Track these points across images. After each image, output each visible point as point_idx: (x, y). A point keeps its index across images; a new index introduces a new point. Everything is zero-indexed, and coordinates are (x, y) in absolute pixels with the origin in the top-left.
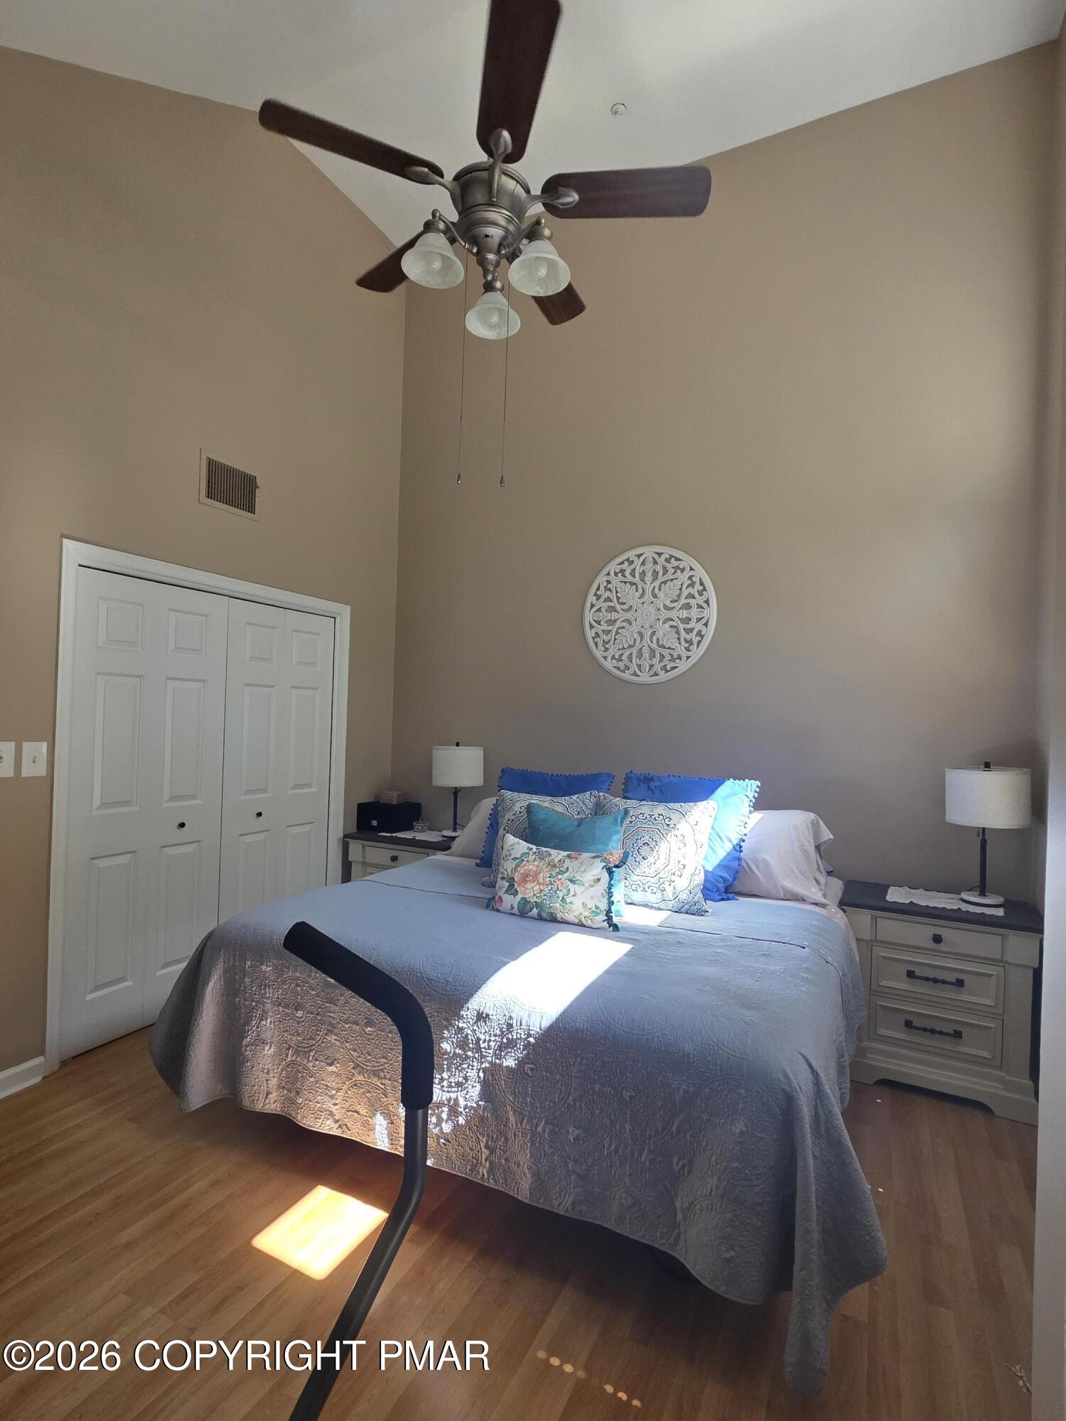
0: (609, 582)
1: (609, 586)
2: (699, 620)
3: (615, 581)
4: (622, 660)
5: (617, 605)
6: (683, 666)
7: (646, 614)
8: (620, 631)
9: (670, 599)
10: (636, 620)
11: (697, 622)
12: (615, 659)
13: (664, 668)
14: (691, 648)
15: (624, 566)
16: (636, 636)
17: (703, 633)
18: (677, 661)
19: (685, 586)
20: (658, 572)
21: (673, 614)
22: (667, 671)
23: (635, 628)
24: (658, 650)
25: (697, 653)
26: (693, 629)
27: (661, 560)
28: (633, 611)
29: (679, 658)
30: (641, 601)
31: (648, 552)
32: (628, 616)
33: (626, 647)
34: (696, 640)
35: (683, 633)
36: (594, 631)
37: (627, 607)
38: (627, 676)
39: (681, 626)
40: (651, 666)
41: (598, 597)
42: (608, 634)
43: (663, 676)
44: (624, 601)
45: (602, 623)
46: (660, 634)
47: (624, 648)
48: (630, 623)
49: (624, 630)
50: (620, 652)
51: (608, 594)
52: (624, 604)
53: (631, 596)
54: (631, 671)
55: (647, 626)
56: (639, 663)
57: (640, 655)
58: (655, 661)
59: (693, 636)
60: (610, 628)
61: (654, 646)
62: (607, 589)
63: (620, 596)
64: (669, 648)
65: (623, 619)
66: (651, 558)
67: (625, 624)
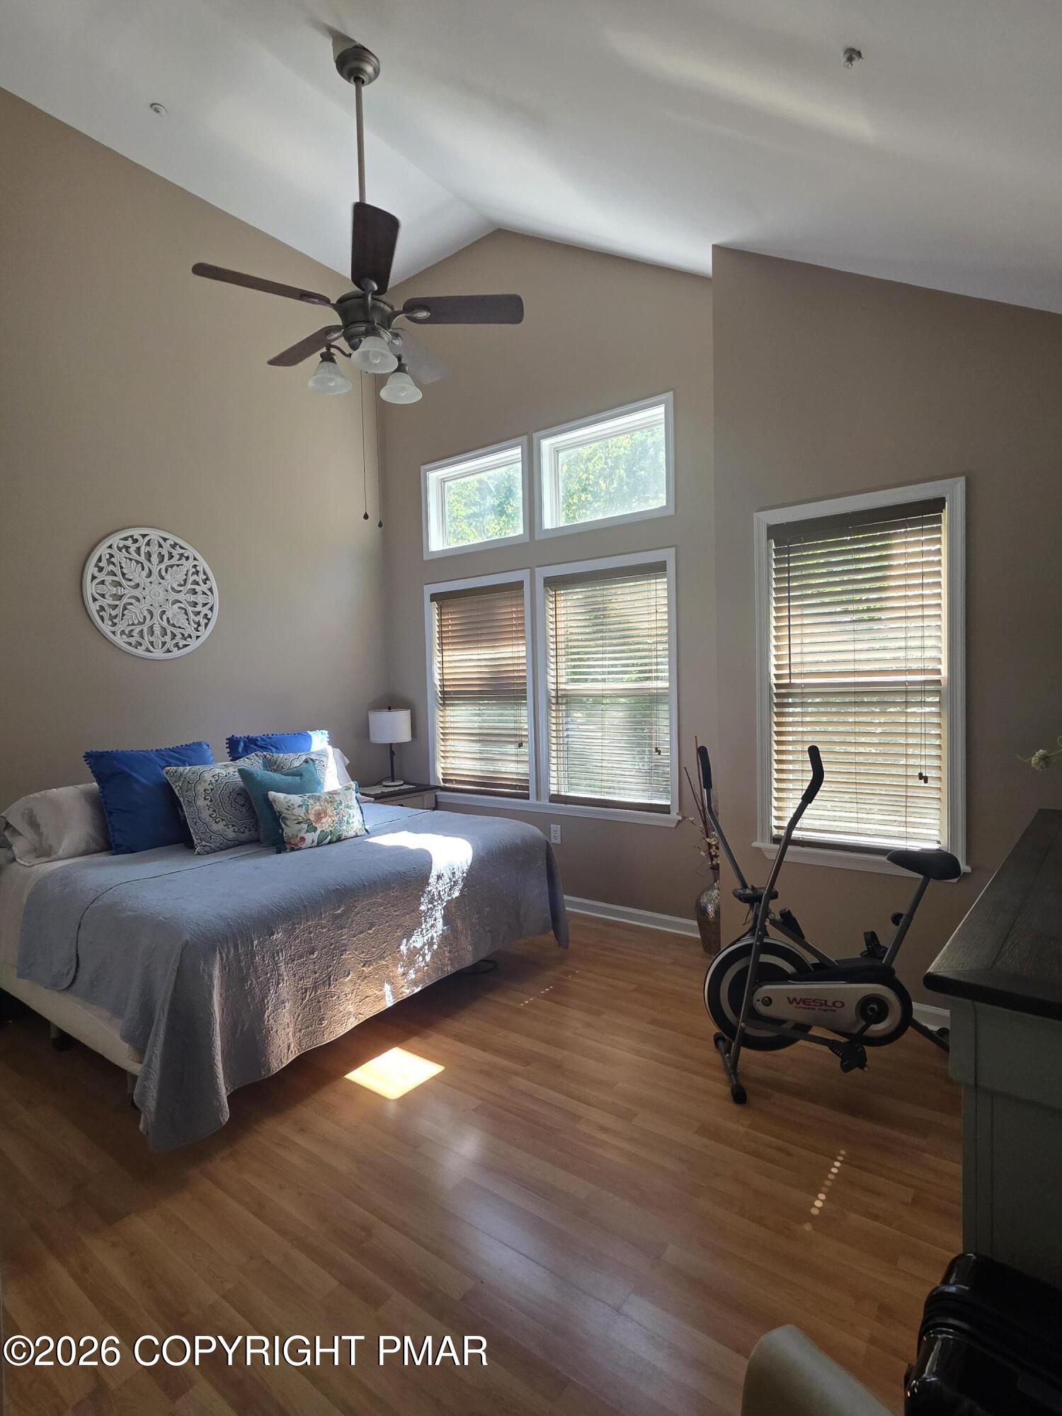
0: (111, 556)
1: (112, 560)
2: (205, 605)
3: (120, 557)
4: (133, 636)
5: (123, 581)
6: (194, 644)
7: (154, 594)
8: (128, 607)
9: (177, 583)
10: (144, 598)
11: (203, 606)
12: (125, 634)
13: (177, 645)
14: (199, 628)
15: (129, 542)
16: (146, 613)
17: (209, 617)
18: (189, 639)
19: (190, 573)
20: (163, 555)
21: (180, 597)
22: (179, 648)
23: (145, 606)
24: (169, 629)
25: (205, 634)
26: (200, 612)
27: (167, 545)
28: (140, 589)
29: (190, 636)
30: (149, 580)
31: (154, 535)
32: (137, 593)
33: (136, 622)
34: (203, 622)
35: (192, 616)
36: (98, 603)
37: (134, 584)
38: (140, 651)
39: (190, 609)
40: (164, 644)
41: (101, 569)
42: (115, 608)
43: (176, 653)
44: (130, 578)
45: (107, 596)
46: (169, 614)
47: (133, 624)
48: (138, 600)
49: (131, 606)
50: (131, 628)
51: (111, 567)
52: (131, 580)
53: (138, 575)
54: (143, 647)
55: (157, 605)
56: (151, 639)
57: (152, 633)
58: (168, 638)
59: (200, 618)
60: (117, 603)
61: (165, 624)
62: (110, 562)
63: (125, 572)
64: (180, 627)
65: (131, 594)
66: (156, 542)
67: (133, 601)
